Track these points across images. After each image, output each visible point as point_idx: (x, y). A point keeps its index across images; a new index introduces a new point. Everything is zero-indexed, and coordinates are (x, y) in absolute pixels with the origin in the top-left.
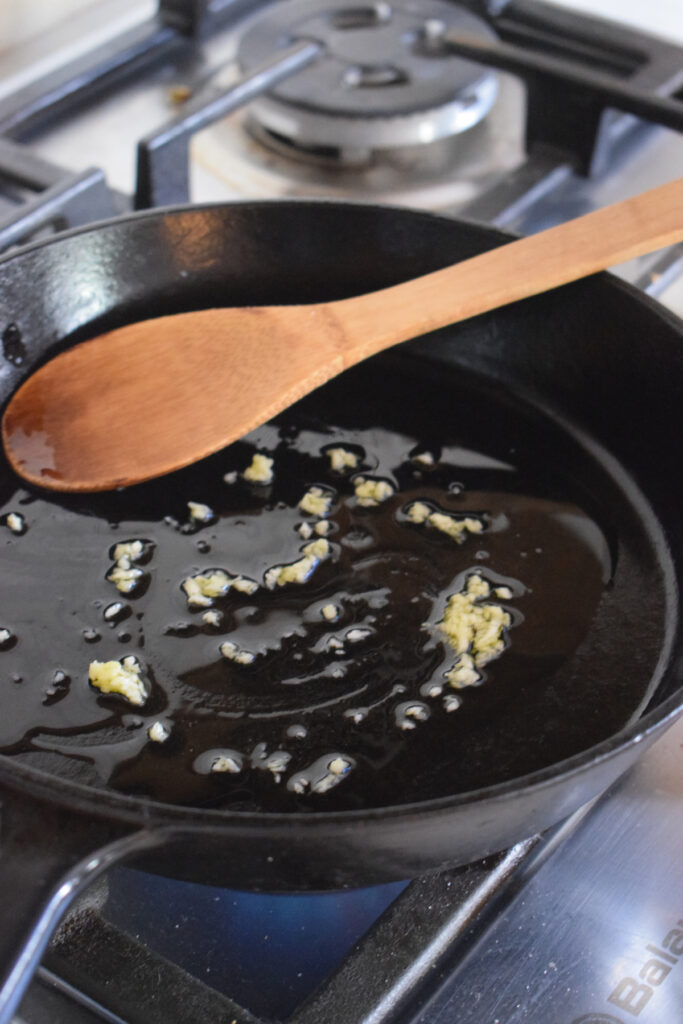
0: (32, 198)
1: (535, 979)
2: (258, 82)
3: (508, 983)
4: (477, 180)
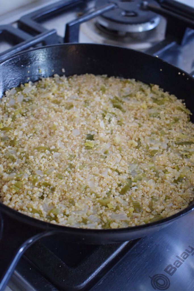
0: (37, 36)
2: (99, 12)
3: (137, 262)
4: (152, 43)
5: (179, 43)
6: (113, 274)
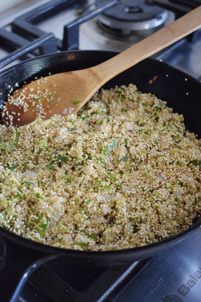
0: (35, 40)
1: (156, 283)
2: (100, 10)
3: (148, 284)
6: (123, 297)
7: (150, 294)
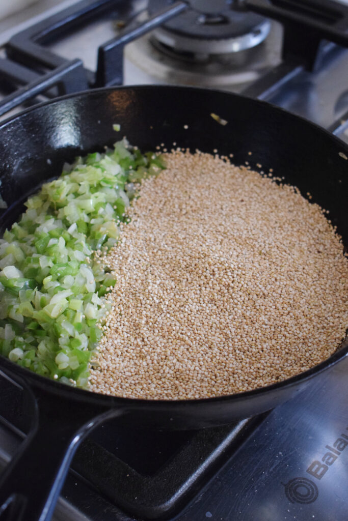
0: (49, 73)
1: (272, 460)
2: (157, 20)
3: (259, 461)
4: (259, 71)
5: (310, 68)
6: (220, 483)
7: (263, 477)
